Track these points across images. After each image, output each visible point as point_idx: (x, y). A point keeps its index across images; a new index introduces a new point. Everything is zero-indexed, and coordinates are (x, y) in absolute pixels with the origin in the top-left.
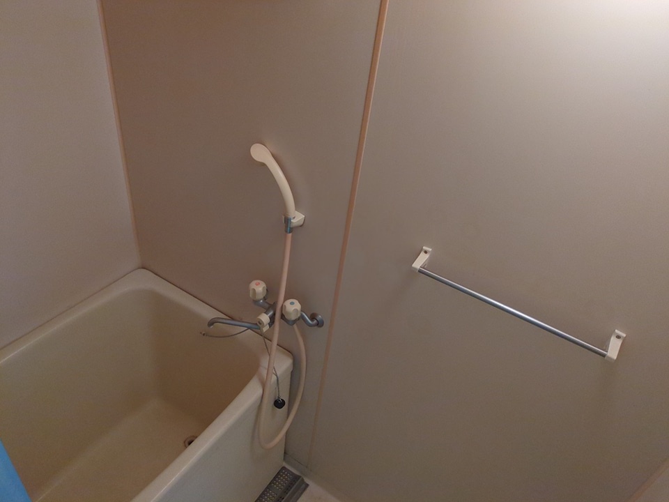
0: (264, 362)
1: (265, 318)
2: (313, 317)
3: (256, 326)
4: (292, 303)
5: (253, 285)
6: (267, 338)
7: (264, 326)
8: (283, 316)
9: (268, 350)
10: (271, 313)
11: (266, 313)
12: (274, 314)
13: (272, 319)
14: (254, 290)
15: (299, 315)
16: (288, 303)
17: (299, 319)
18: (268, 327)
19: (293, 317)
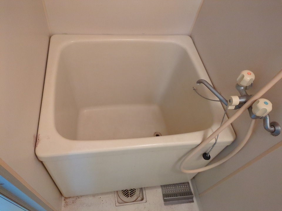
0: (215, 128)
1: (236, 100)
2: (273, 124)
3: (226, 102)
4: (266, 103)
5: (245, 73)
6: (228, 115)
7: (231, 105)
8: (250, 108)
9: (222, 122)
10: (243, 100)
11: (240, 98)
12: (245, 102)
13: (241, 104)
14: (243, 76)
15: (264, 115)
16: (262, 101)
17: (261, 118)
18: (233, 108)
19: (258, 114)
